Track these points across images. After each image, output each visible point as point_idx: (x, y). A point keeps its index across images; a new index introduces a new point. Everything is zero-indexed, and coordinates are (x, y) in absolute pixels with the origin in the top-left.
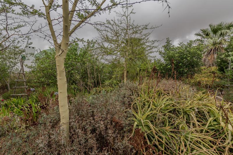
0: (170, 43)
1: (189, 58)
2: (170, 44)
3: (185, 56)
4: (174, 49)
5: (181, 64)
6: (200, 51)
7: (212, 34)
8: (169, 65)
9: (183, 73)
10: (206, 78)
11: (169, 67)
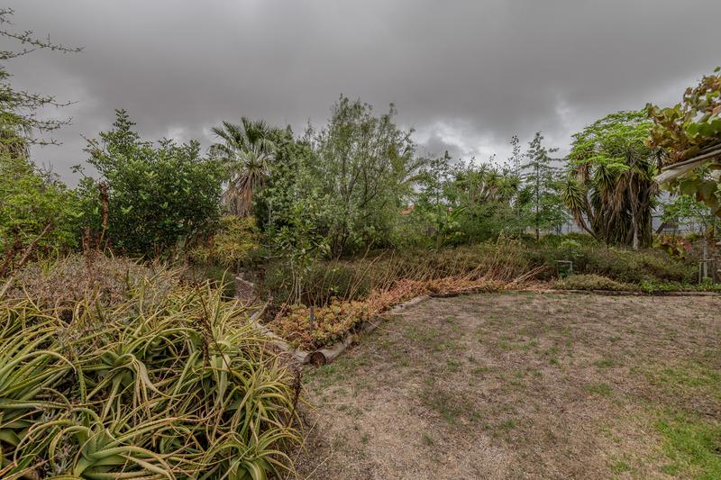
0: (131, 129)
1: (187, 190)
2: (131, 133)
3: (178, 181)
4: (146, 155)
5: (166, 204)
6: (216, 175)
7: (247, 142)
8: (127, 206)
9: (173, 233)
10: (236, 245)
11: (126, 211)
